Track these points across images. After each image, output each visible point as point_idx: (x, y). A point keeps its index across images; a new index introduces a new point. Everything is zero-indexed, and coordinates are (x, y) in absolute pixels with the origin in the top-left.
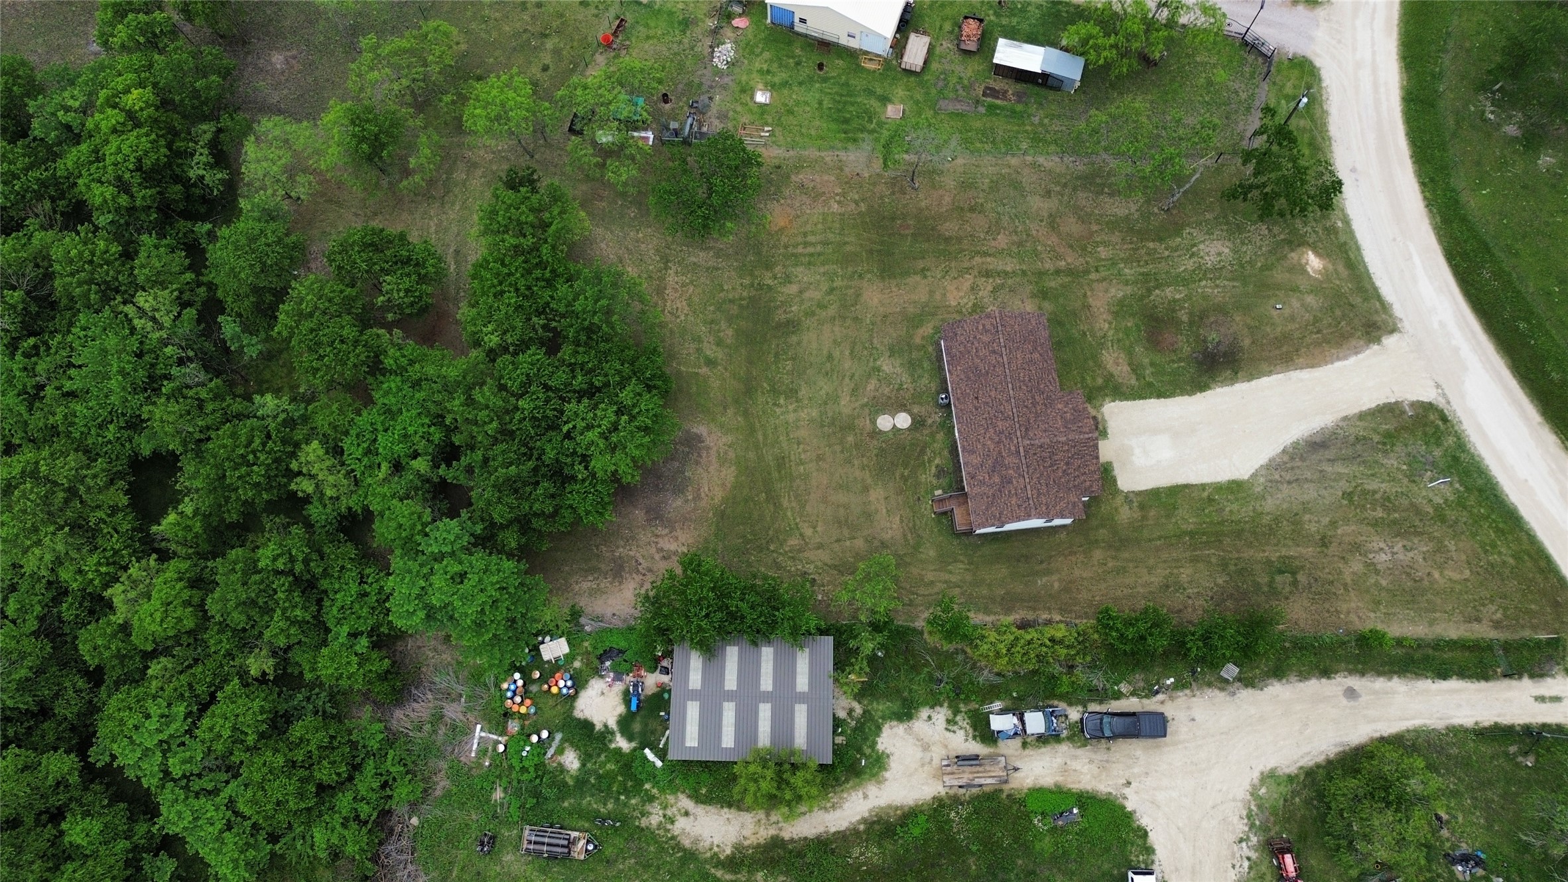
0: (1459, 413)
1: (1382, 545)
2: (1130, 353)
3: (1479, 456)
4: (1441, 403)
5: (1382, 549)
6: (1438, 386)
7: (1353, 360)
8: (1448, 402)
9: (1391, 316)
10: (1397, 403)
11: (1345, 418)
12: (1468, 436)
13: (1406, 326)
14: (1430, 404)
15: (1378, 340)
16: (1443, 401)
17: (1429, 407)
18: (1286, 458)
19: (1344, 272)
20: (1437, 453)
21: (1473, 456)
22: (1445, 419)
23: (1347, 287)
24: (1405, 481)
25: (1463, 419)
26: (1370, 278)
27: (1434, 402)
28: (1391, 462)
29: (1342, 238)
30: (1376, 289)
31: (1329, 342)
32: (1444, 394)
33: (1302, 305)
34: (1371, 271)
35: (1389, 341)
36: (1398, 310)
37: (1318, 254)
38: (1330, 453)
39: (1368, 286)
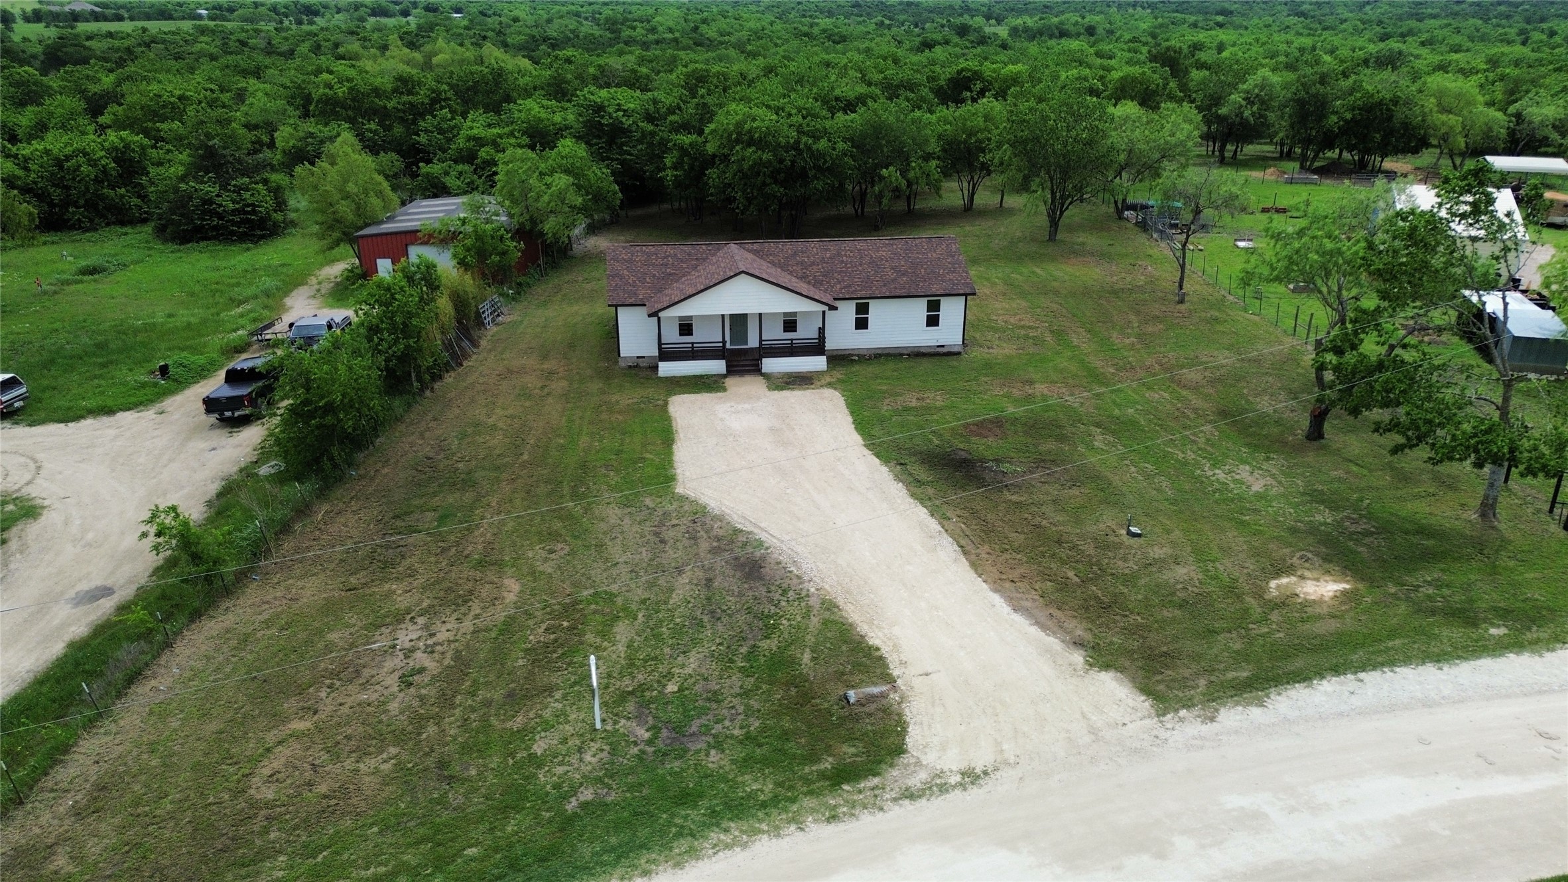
39: (1299, 663)
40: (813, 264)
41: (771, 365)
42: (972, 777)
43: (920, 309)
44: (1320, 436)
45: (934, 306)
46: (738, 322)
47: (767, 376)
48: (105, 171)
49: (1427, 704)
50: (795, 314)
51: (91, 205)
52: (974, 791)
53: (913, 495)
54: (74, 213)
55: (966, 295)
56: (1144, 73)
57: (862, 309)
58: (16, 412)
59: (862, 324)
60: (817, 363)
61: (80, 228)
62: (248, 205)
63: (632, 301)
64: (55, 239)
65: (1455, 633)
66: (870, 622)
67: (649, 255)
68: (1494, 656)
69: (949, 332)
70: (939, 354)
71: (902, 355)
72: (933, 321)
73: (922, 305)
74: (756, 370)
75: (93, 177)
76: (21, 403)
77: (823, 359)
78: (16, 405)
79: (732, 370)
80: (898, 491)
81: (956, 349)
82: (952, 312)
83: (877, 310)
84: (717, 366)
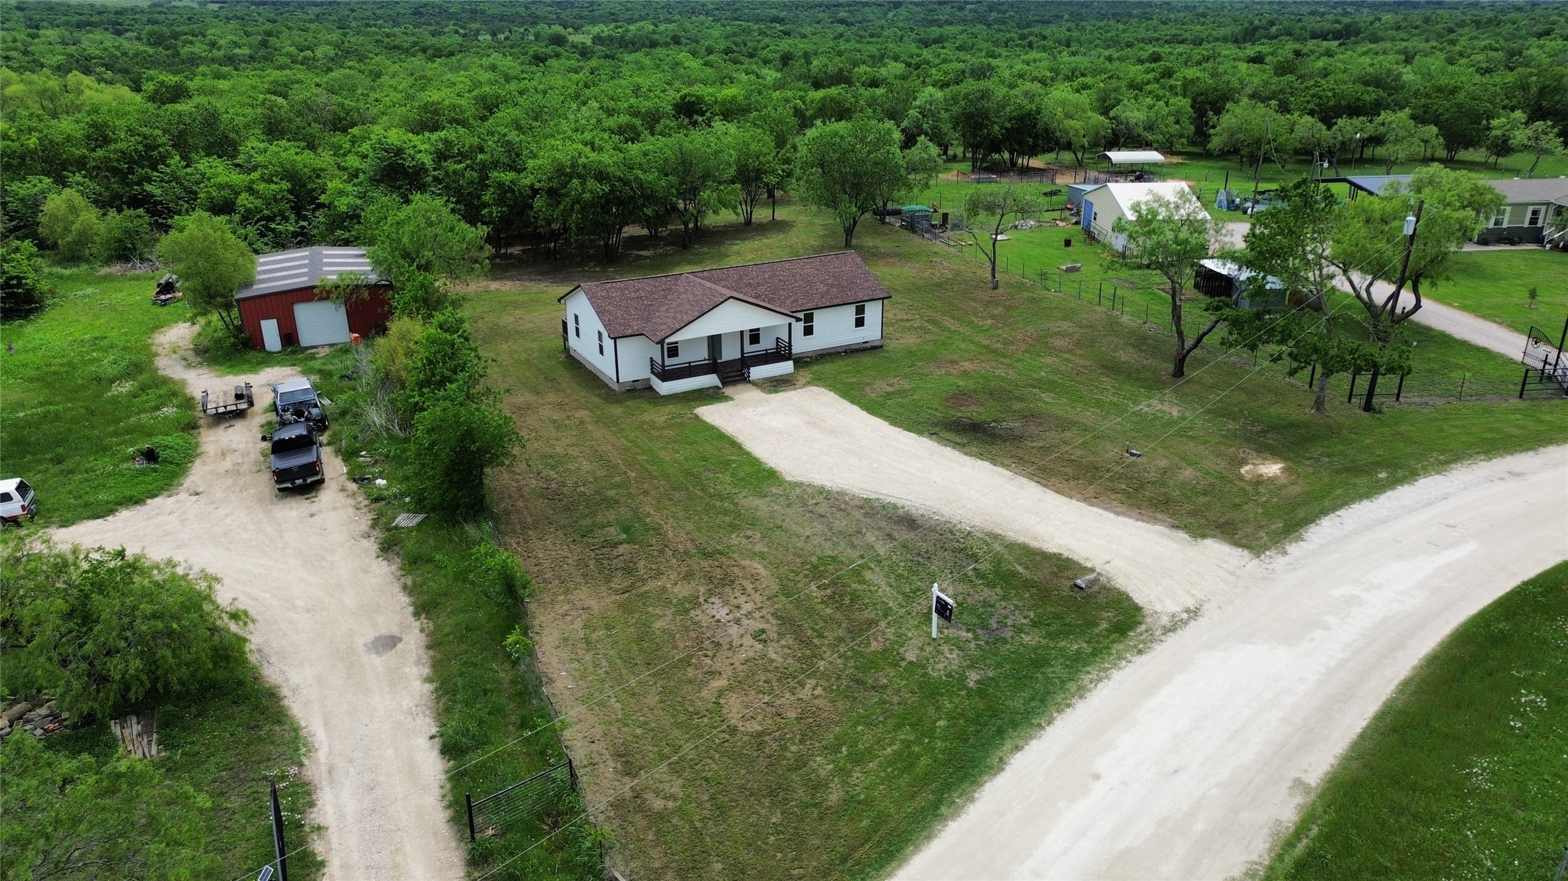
1: (747, 607)
4: (1156, 620)
5: (739, 608)
6: (1192, 612)
8: (1170, 630)
9: (1277, 542)
10: (1086, 568)
14: (1138, 607)
15: (1199, 535)
19: (1293, 492)
20: (1031, 640)
23: (1269, 499)
27: (1148, 611)
30: (1307, 521)
31: (1128, 498)
32: (1181, 622)
33: (1166, 468)
36: (1300, 548)
39: (1301, 514)
41: (757, 372)
42: (1194, 613)
43: (850, 313)
44: (1182, 374)
45: (860, 310)
46: (714, 342)
47: (755, 384)
49: (1383, 522)
50: (758, 330)
52: (1201, 621)
53: (966, 454)
55: (883, 299)
56: (840, 94)
57: (809, 319)
59: (808, 331)
60: (786, 367)
62: (12, 278)
63: (630, 332)
65: (1362, 481)
66: (1036, 539)
67: (622, 290)
68: (1393, 489)
69: (871, 332)
70: (867, 349)
71: (839, 353)
72: (860, 322)
73: (852, 310)
74: (743, 379)
77: (791, 363)
78: (33, 508)
79: (726, 382)
80: (949, 452)
81: (876, 344)
82: (873, 313)
83: (819, 319)
84: (711, 380)
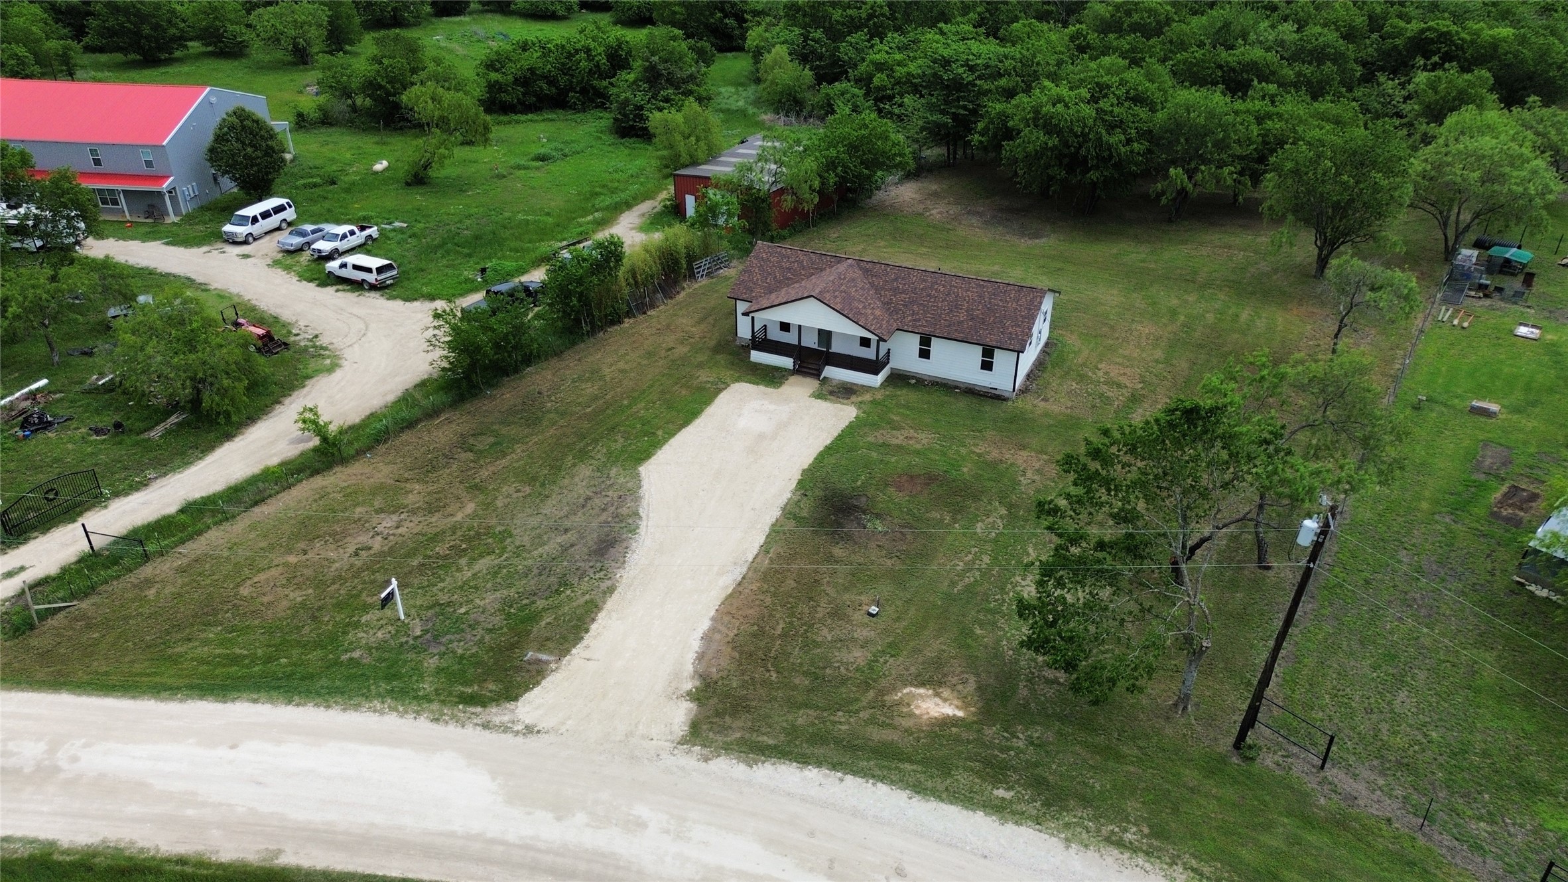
0: (451, 730)
1: (400, 531)
2: (918, 453)
3: (357, 707)
4: (498, 714)
5: (397, 527)
6: (529, 730)
7: (696, 645)
8: (486, 726)
9: (727, 748)
10: (567, 652)
11: (611, 590)
12: (402, 715)
13: (689, 760)
14: (516, 698)
15: (696, 696)
16: (497, 720)
17: (511, 693)
18: (624, 511)
19: (877, 735)
20: (431, 663)
21: (368, 697)
22: (471, 700)
23: (843, 723)
24: (444, 598)
25: (438, 729)
26: (834, 767)
27: (511, 705)
28: (489, 600)
29: (963, 779)
30: (804, 760)
31: (754, 635)
32: (505, 729)
33: (853, 640)
34: (849, 778)
35: (681, 714)
36: (728, 768)
37: (946, 723)
38: (579, 551)
40: (904, 292)
41: (831, 372)
43: (976, 353)
45: (988, 353)
47: (822, 382)
48: (597, 66)
51: (584, 91)
54: (573, 97)
55: (1018, 351)
57: (925, 341)
58: (387, 287)
59: (924, 354)
60: (873, 380)
61: (575, 109)
64: (554, 116)
69: (1000, 380)
70: (992, 397)
72: (987, 366)
73: (978, 350)
75: (587, 70)
76: (392, 281)
77: (880, 378)
78: (388, 282)
79: (800, 370)
82: (1004, 361)
83: (936, 346)
